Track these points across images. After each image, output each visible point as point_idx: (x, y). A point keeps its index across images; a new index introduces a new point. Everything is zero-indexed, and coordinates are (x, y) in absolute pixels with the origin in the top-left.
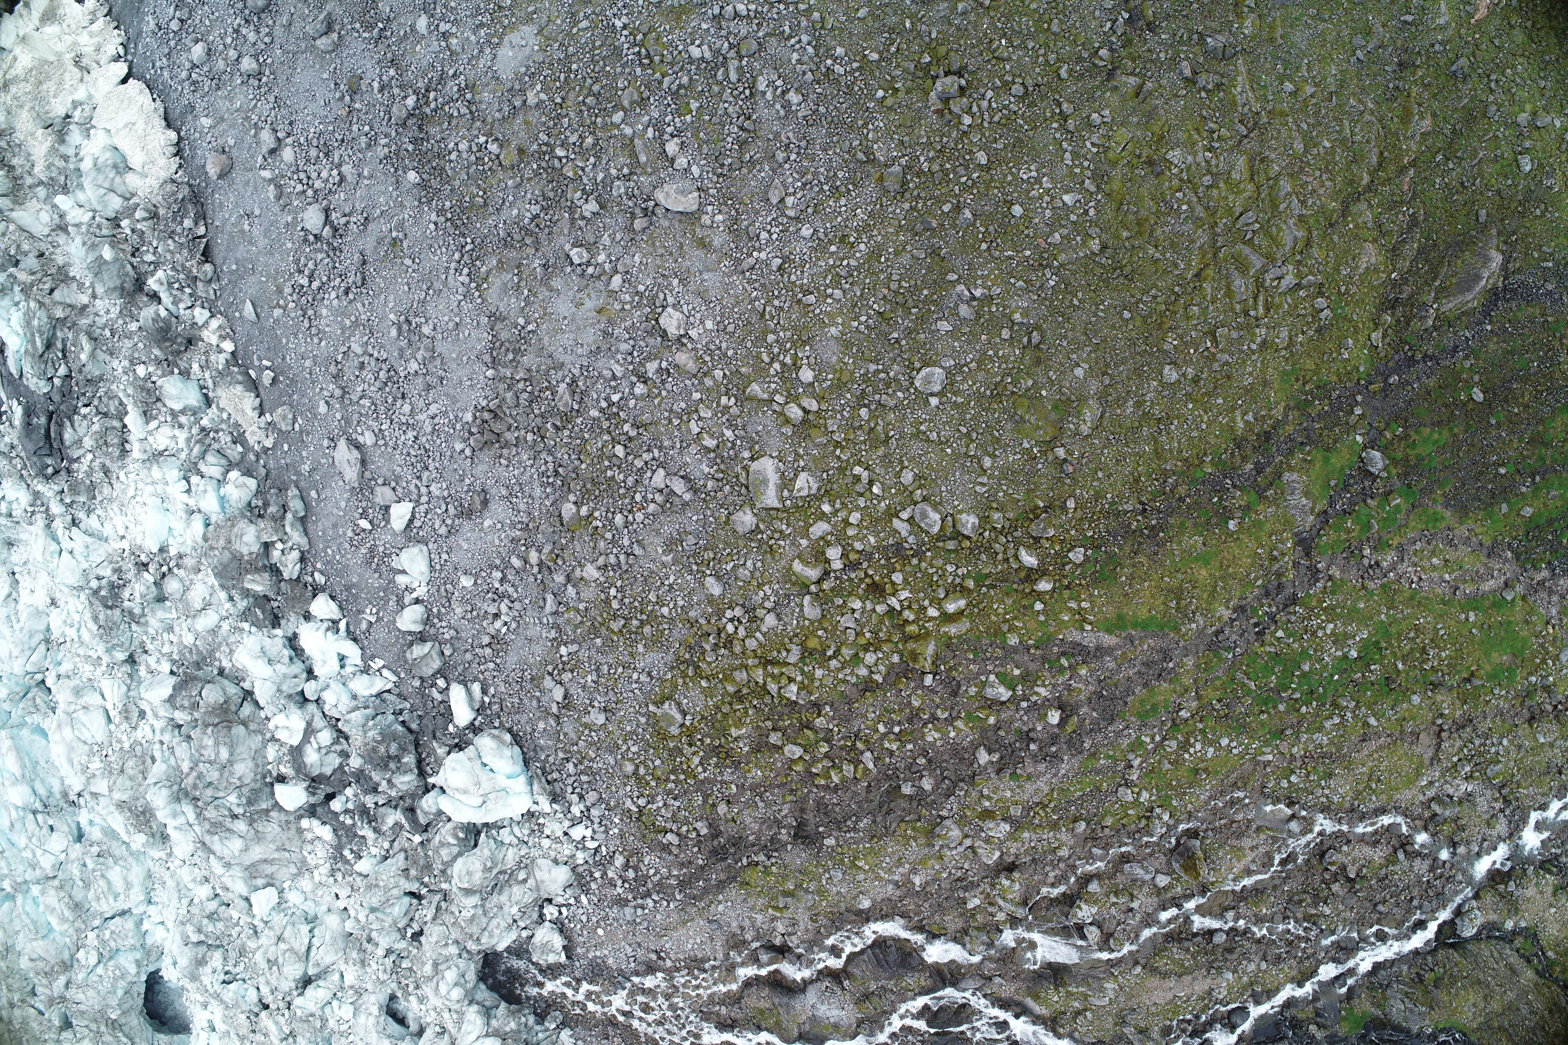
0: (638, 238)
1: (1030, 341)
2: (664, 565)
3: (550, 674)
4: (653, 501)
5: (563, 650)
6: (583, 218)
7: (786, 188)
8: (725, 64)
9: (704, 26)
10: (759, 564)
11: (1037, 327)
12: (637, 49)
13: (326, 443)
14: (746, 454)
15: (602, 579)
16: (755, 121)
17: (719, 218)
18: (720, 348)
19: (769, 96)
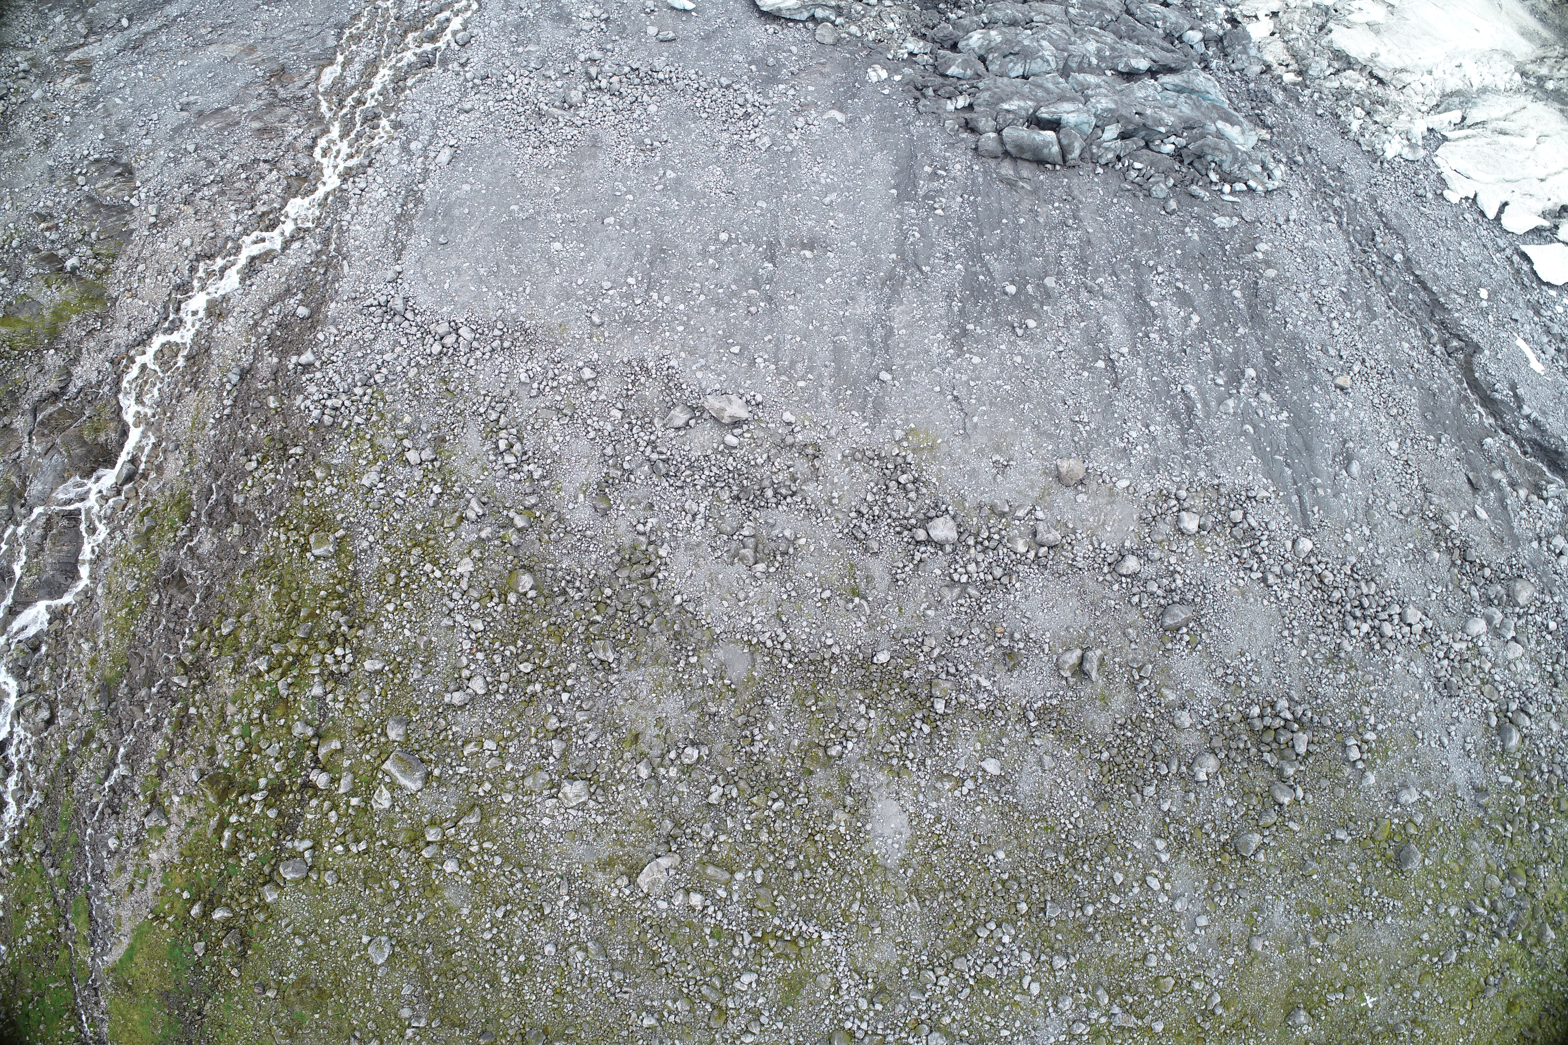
0: (659, 815)
2: (422, 634)
3: (432, 461)
4: (467, 667)
5: (437, 489)
6: (715, 781)
7: (592, 961)
8: (720, 992)
9: (761, 1001)
10: (361, 715)
12: (794, 934)
13: (759, 398)
14: (437, 772)
15: (453, 572)
16: (660, 978)
17: (616, 893)
18: (524, 815)
19: (669, 1004)
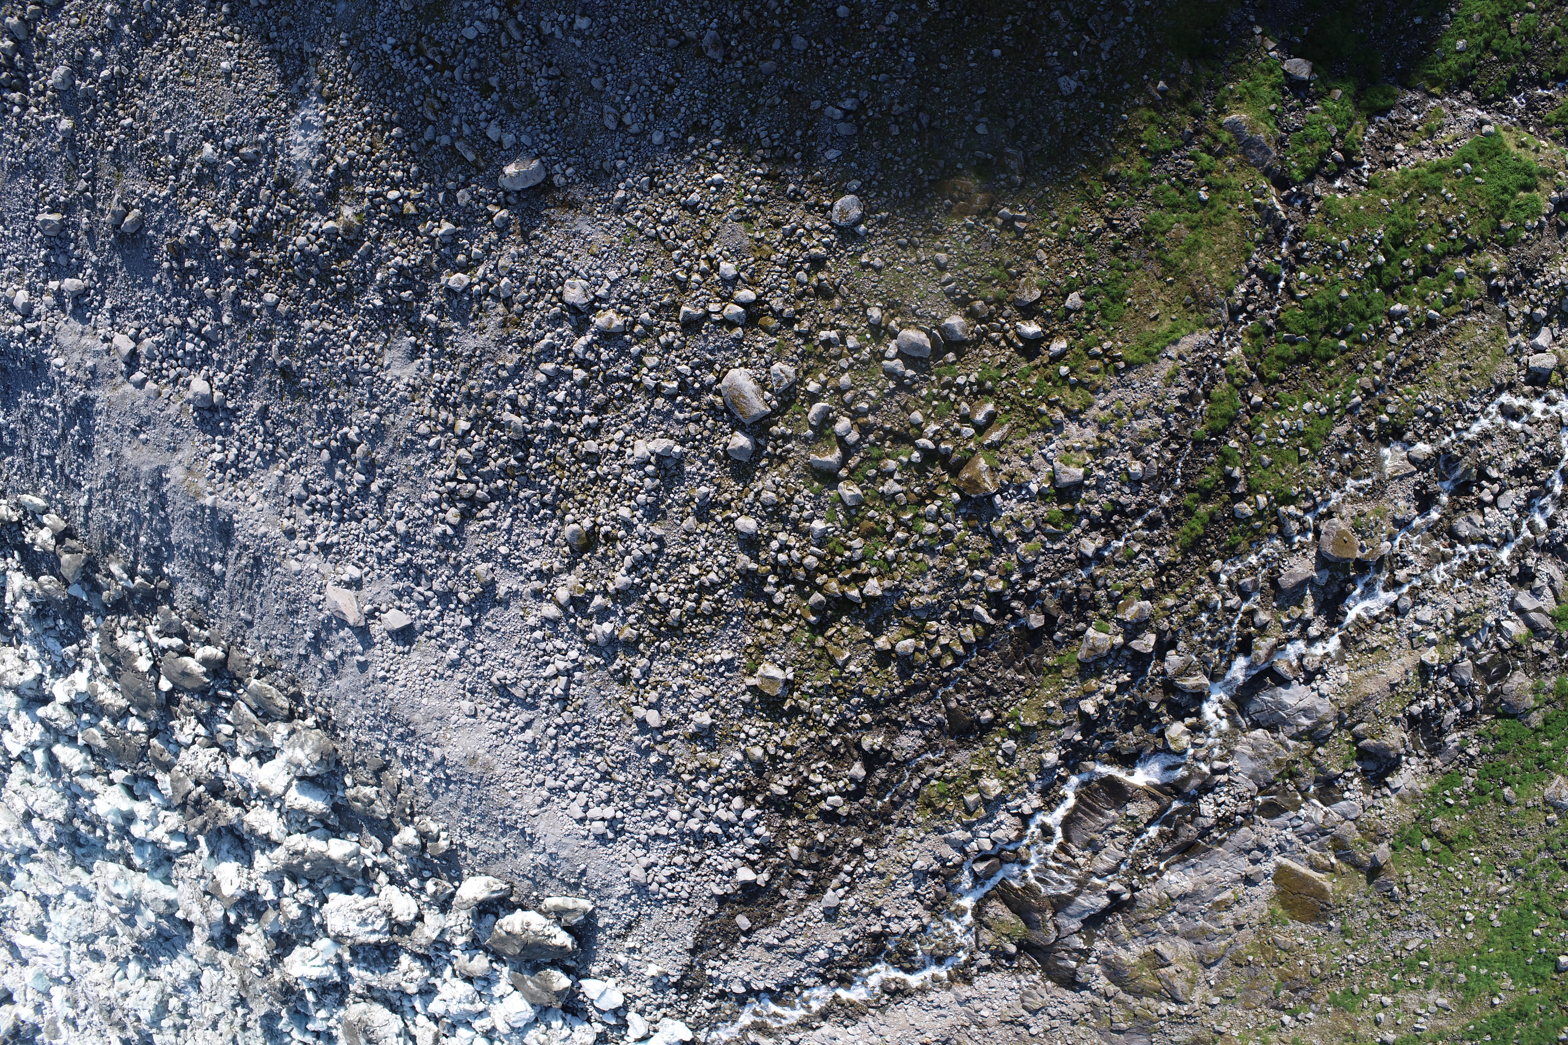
1: (920, 125)
4: (646, 475)
7: (618, 109)
8: (503, 28)
10: (778, 479)
11: (920, 108)
12: (415, 61)
14: (711, 379)
15: (637, 580)
16: (557, 65)
17: (570, 171)
18: (634, 293)
19: (558, 34)
